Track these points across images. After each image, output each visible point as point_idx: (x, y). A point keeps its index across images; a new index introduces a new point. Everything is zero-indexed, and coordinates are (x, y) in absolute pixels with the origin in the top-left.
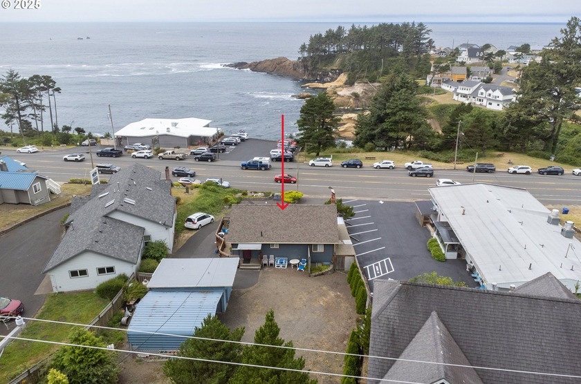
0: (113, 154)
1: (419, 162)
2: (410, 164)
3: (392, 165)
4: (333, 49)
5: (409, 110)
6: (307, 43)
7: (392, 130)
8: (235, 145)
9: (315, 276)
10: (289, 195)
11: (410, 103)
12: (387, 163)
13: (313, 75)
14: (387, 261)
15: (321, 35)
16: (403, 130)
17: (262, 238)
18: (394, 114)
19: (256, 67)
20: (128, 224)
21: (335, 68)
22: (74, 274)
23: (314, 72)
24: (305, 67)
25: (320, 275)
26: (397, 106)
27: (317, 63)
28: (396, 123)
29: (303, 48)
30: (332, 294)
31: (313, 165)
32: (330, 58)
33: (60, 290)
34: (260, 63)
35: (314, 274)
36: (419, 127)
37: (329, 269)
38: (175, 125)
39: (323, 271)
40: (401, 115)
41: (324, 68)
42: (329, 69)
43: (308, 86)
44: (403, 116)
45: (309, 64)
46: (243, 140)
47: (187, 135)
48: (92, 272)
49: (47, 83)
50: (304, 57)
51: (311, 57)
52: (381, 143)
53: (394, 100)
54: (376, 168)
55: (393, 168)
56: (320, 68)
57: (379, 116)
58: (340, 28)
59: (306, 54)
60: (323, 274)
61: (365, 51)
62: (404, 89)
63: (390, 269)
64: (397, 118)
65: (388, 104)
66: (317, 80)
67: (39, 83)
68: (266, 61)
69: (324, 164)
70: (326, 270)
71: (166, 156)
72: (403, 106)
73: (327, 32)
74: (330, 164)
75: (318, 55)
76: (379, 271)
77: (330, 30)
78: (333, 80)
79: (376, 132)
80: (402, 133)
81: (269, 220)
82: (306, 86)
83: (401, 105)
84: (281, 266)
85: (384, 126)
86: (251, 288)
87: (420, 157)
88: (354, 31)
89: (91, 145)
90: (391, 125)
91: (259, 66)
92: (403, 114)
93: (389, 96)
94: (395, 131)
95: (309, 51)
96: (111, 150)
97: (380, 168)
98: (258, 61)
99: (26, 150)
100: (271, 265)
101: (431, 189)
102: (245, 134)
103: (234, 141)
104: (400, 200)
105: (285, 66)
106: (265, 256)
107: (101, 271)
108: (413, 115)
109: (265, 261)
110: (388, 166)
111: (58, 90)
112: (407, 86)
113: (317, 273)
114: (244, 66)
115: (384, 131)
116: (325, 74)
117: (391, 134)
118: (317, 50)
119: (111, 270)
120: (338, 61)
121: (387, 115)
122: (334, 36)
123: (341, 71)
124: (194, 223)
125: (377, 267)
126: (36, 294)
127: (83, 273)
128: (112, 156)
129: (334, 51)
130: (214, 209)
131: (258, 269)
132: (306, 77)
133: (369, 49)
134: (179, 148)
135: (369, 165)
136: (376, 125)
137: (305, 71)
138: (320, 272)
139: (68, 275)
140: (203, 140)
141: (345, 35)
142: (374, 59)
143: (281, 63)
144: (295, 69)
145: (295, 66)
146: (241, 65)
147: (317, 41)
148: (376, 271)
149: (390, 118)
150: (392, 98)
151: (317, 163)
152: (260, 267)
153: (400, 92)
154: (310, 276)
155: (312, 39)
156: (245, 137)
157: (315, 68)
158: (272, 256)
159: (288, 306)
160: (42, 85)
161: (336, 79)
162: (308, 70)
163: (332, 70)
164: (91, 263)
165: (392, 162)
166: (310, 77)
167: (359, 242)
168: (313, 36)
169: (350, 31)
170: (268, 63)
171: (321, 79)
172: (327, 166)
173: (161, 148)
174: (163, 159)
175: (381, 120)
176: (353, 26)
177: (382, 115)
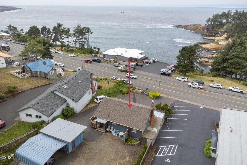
0: (97, 61)
1: (237, 88)
2: (231, 88)
3: (220, 86)
4: (224, 21)
5: (240, 58)
6: (211, 18)
7: (228, 67)
8: (149, 64)
9: (127, 145)
10: (153, 94)
11: (242, 54)
12: (217, 85)
13: (211, 33)
14: (175, 147)
15: (219, 14)
16: (235, 68)
17: (108, 118)
18: (231, 59)
19: (186, 27)
20: (60, 97)
21: (223, 30)
22: (27, 115)
23: (212, 32)
24: (208, 29)
25: (130, 145)
26: (234, 55)
27: (214, 27)
28: (232, 64)
29: (209, 20)
30: (127, 159)
31: (178, 80)
32: (222, 25)
33: (23, 120)
34: (188, 26)
35: (127, 144)
36: (245, 68)
37: (136, 143)
38: (126, 52)
39: (133, 144)
40: (234, 60)
41: (217, 30)
42: (220, 31)
43: (207, 38)
44: (235, 61)
45: (210, 28)
46: (154, 62)
47: (129, 57)
48: (34, 116)
49: (88, 30)
50: (209, 24)
51: (212, 25)
52: (222, 73)
53: (233, 52)
54: (211, 87)
55: (221, 89)
56: (215, 30)
57: (223, 59)
58: (229, 11)
59: (209, 23)
60: (132, 145)
61: (240, 23)
62: (240, 46)
63: (173, 153)
64: (232, 61)
65: (229, 53)
66: (213, 35)
67: (86, 30)
68: (190, 25)
69: (183, 80)
70: (135, 143)
71: (116, 65)
72: (237, 55)
73: (222, 13)
74: (186, 80)
75: (216, 24)
76: (166, 152)
77: (224, 12)
78: (221, 36)
79: (220, 67)
80: (234, 69)
81: (116, 109)
82: (206, 38)
83: (236, 55)
84: (115, 134)
85: (225, 64)
86: (92, 143)
87: (242, 84)
88: (237, 12)
89: (95, 56)
90: (229, 65)
91: (187, 27)
92: (236, 60)
93: (231, 49)
94: (231, 68)
95: (211, 22)
96: (97, 60)
97: (213, 87)
98: (187, 25)
99: (71, 56)
100: (111, 132)
101: (223, 109)
102: (156, 59)
103: (149, 62)
104: (213, 108)
105: (199, 28)
106: (109, 127)
107: (37, 116)
108: (242, 61)
109: (108, 130)
110: (218, 87)
111: (92, 33)
112: (242, 45)
113: (129, 144)
114: (180, 27)
115: (224, 67)
116: (218, 33)
117: (228, 69)
118: (216, 21)
119: (40, 117)
120: (225, 27)
121: (227, 59)
122: (225, 15)
123: (226, 32)
124: (97, 100)
125: (166, 149)
126: (15, 119)
127: (31, 115)
128: (97, 62)
129: (225, 22)
130: (114, 94)
131: (103, 132)
132: (207, 34)
133: (243, 22)
134: (125, 62)
135: (208, 85)
136: (221, 63)
137: (208, 31)
138: (130, 144)
139: (25, 115)
140: (136, 60)
141: (231, 15)
142: (245, 27)
143: (197, 26)
144: (203, 30)
145: (203, 28)
146: (179, 26)
147: (216, 17)
148: (164, 151)
149: (229, 61)
150: (232, 51)
151: (180, 79)
152: (104, 132)
153: (237, 48)
154: (124, 144)
155: (214, 16)
156: (156, 60)
157: (213, 30)
158: (112, 128)
159: (100, 159)
160: (86, 31)
161: (223, 35)
162: (209, 30)
163: (221, 31)
164: (34, 112)
165: (220, 85)
166: (210, 34)
167: (169, 130)
168: (215, 14)
169: (234, 13)
170: (192, 26)
171: (215, 35)
172: (184, 81)
173: (118, 61)
174: (115, 66)
175: (224, 61)
176: (236, 11)
177: (225, 58)
